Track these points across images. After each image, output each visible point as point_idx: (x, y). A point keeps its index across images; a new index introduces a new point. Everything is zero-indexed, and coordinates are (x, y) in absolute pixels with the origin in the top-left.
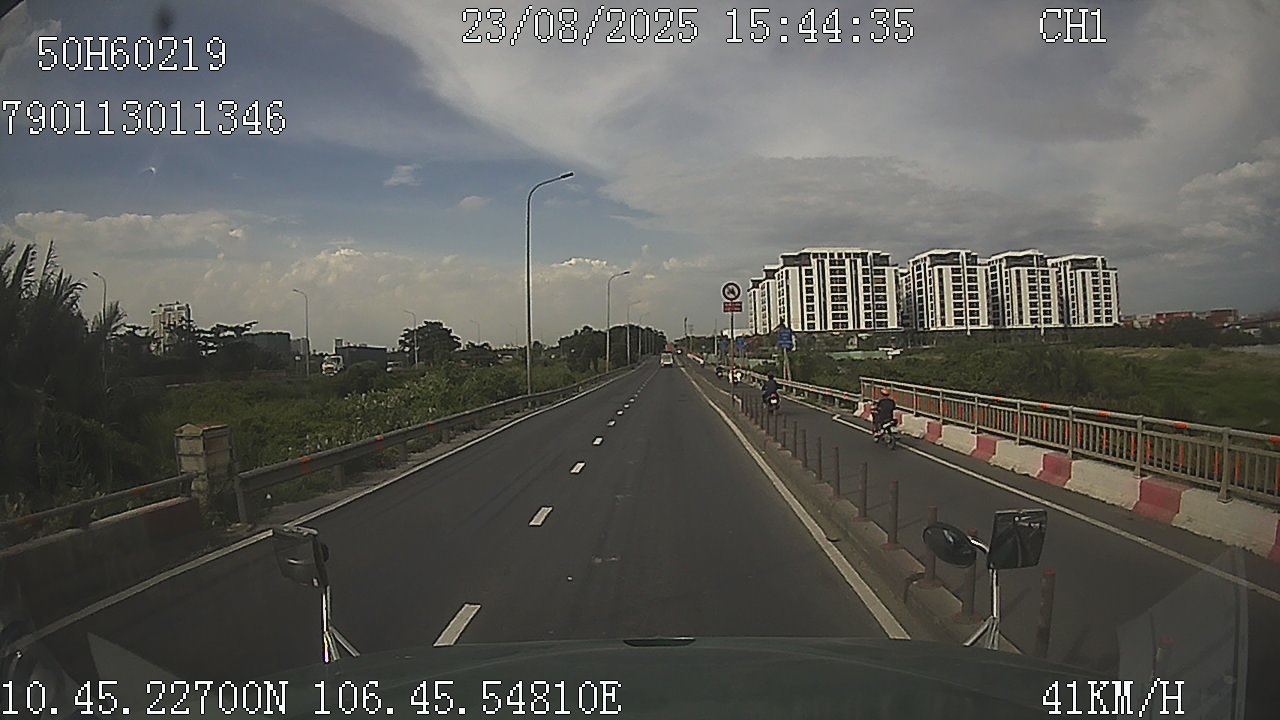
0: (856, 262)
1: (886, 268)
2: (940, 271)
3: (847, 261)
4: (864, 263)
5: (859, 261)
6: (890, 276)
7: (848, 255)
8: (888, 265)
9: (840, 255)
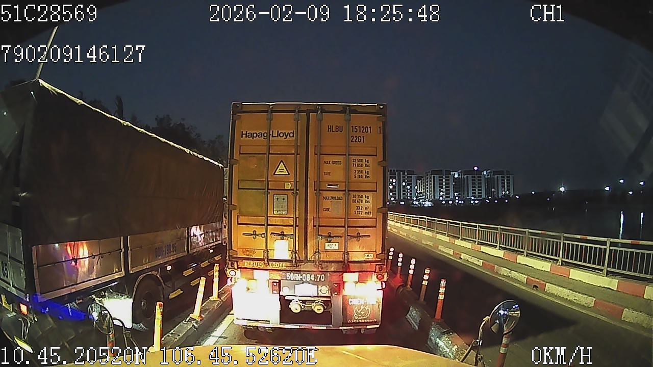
0: (400, 173)
1: (413, 176)
2: (434, 177)
3: (397, 173)
4: (404, 174)
5: (401, 173)
6: (414, 179)
7: (397, 171)
8: (414, 175)
9: (394, 170)
